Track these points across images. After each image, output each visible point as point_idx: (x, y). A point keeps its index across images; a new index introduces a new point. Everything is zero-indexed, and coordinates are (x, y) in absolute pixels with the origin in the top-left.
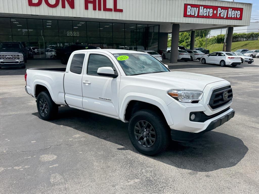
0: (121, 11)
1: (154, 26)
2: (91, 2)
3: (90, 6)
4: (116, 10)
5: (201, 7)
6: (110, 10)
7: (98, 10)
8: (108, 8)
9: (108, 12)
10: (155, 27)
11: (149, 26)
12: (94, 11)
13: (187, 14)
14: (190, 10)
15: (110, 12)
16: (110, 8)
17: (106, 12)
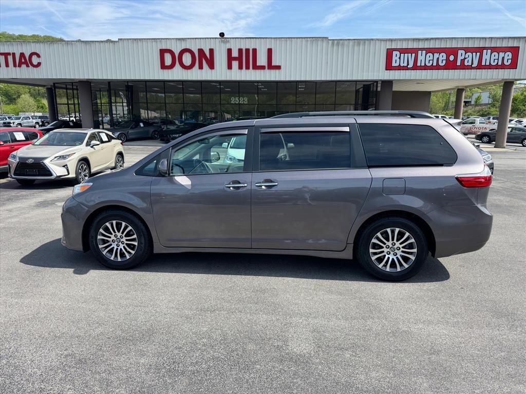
0: (278, 67)
2: (235, 59)
3: (235, 64)
4: (271, 66)
5: (420, 52)
6: (262, 68)
7: (246, 69)
8: (260, 65)
9: (260, 70)
12: (240, 70)
13: (393, 65)
14: (397, 58)
15: (262, 71)
16: (262, 65)
17: (257, 71)
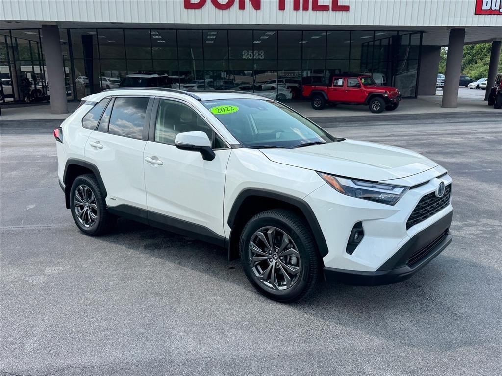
1: (410, 34)
10: (412, 35)
11: (400, 33)
13: (483, 9)
14: (488, 0)
15: (324, 12)
17: (318, 12)
